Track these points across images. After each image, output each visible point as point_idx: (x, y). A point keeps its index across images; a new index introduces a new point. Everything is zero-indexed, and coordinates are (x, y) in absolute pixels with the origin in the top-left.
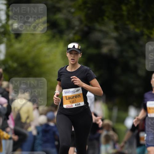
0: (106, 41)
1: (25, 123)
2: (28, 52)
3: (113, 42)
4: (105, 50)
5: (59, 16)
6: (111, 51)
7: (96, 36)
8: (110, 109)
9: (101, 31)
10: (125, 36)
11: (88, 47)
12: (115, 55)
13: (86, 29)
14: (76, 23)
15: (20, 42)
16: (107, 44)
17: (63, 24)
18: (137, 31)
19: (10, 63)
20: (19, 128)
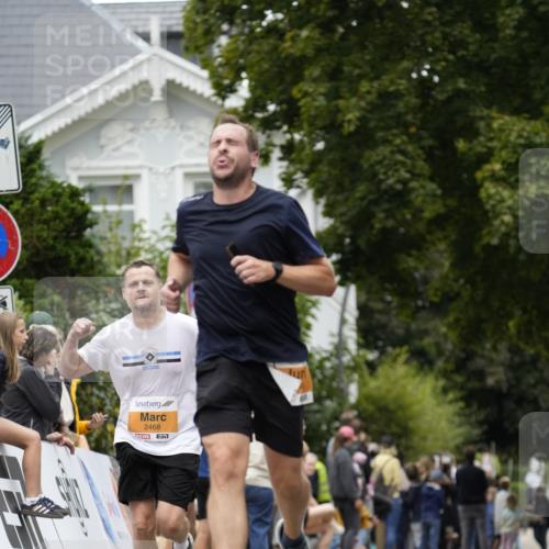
0: (491, 370)
1: (390, 487)
2: (388, 391)
3: (500, 369)
4: (490, 381)
5: (427, 342)
6: (497, 382)
7: (479, 363)
8: (503, 462)
9: (483, 357)
10: (517, 359)
11: (468, 379)
12: (505, 388)
13: (463, 355)
14: (449, 346)
15: (376, 378)
16: (492, 374)
17: (432, 351)
18: (532, 351)
19: (365, 405)
20: (381, 496)
